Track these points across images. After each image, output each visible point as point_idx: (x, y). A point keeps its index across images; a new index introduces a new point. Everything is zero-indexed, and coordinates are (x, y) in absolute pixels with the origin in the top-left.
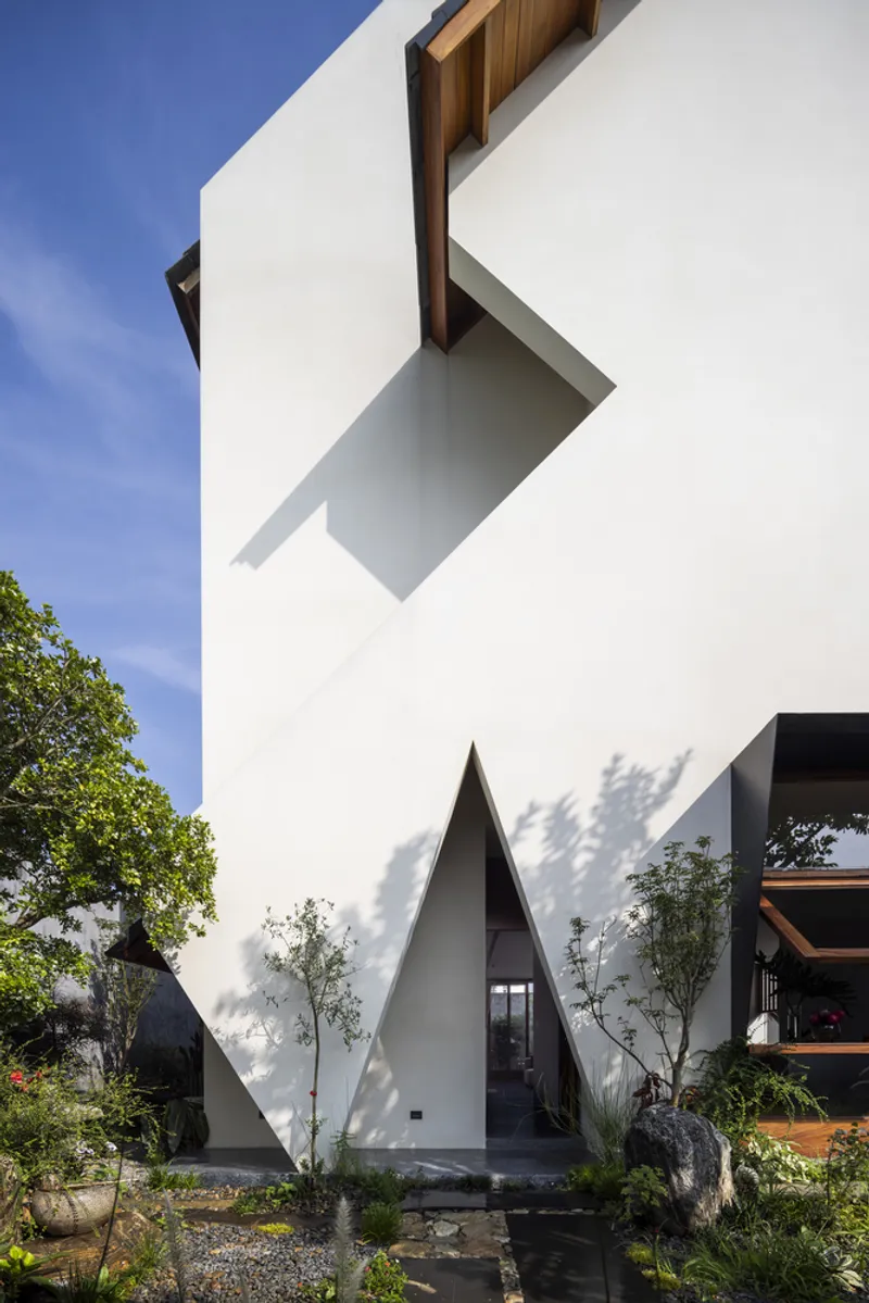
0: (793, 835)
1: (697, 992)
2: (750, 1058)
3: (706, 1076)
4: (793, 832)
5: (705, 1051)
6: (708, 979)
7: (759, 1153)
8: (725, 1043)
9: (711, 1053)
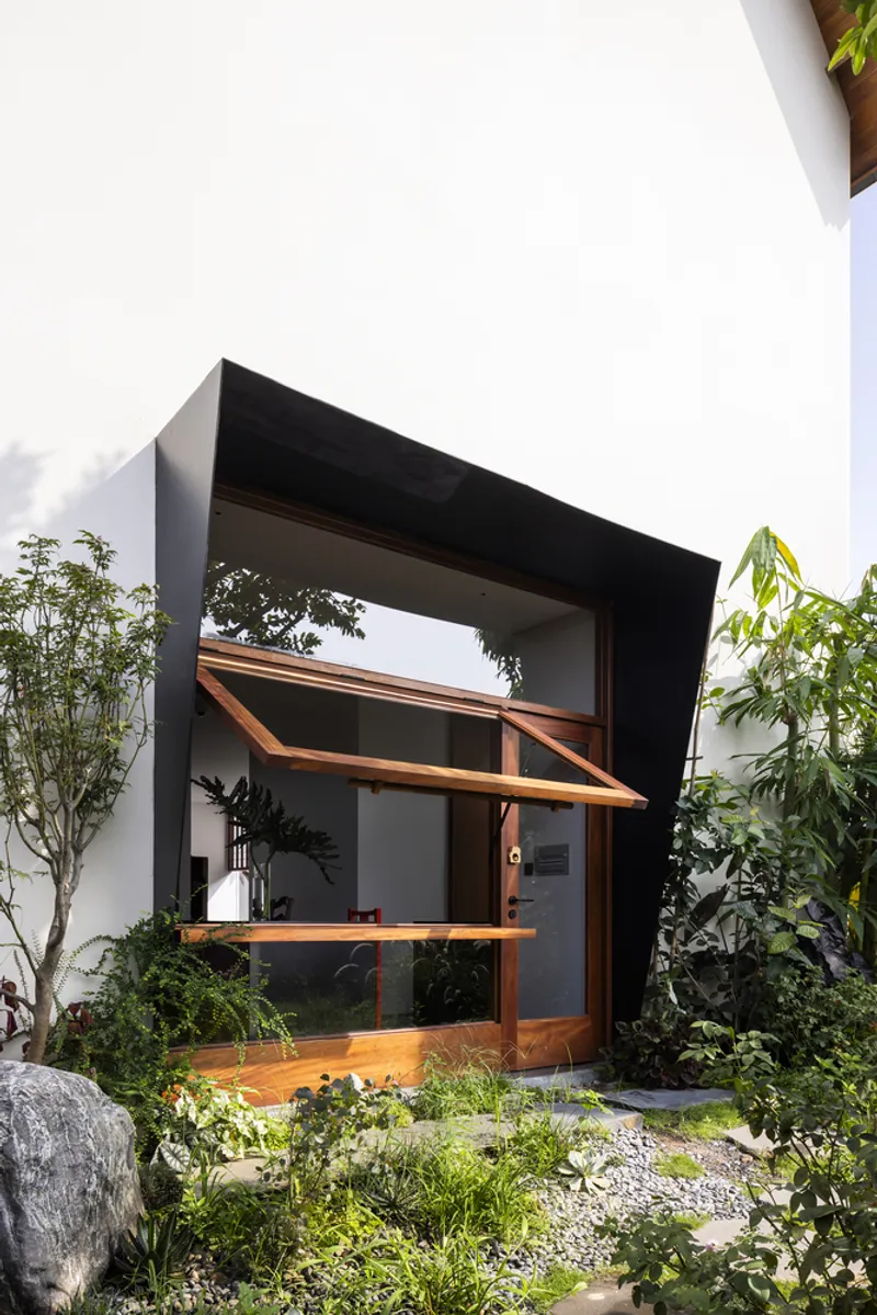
0: (266, 620)
1: (87, 832)
2: (181, 952)
3: (107, 983)
4: (266, 616)
5: (108, 938)
6: (109, 807)
7: (192, 1116)
8: (142, 924)
9: (119, 942)
